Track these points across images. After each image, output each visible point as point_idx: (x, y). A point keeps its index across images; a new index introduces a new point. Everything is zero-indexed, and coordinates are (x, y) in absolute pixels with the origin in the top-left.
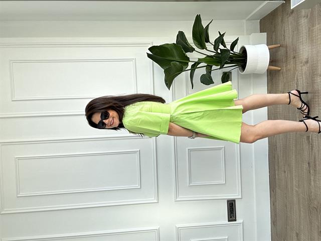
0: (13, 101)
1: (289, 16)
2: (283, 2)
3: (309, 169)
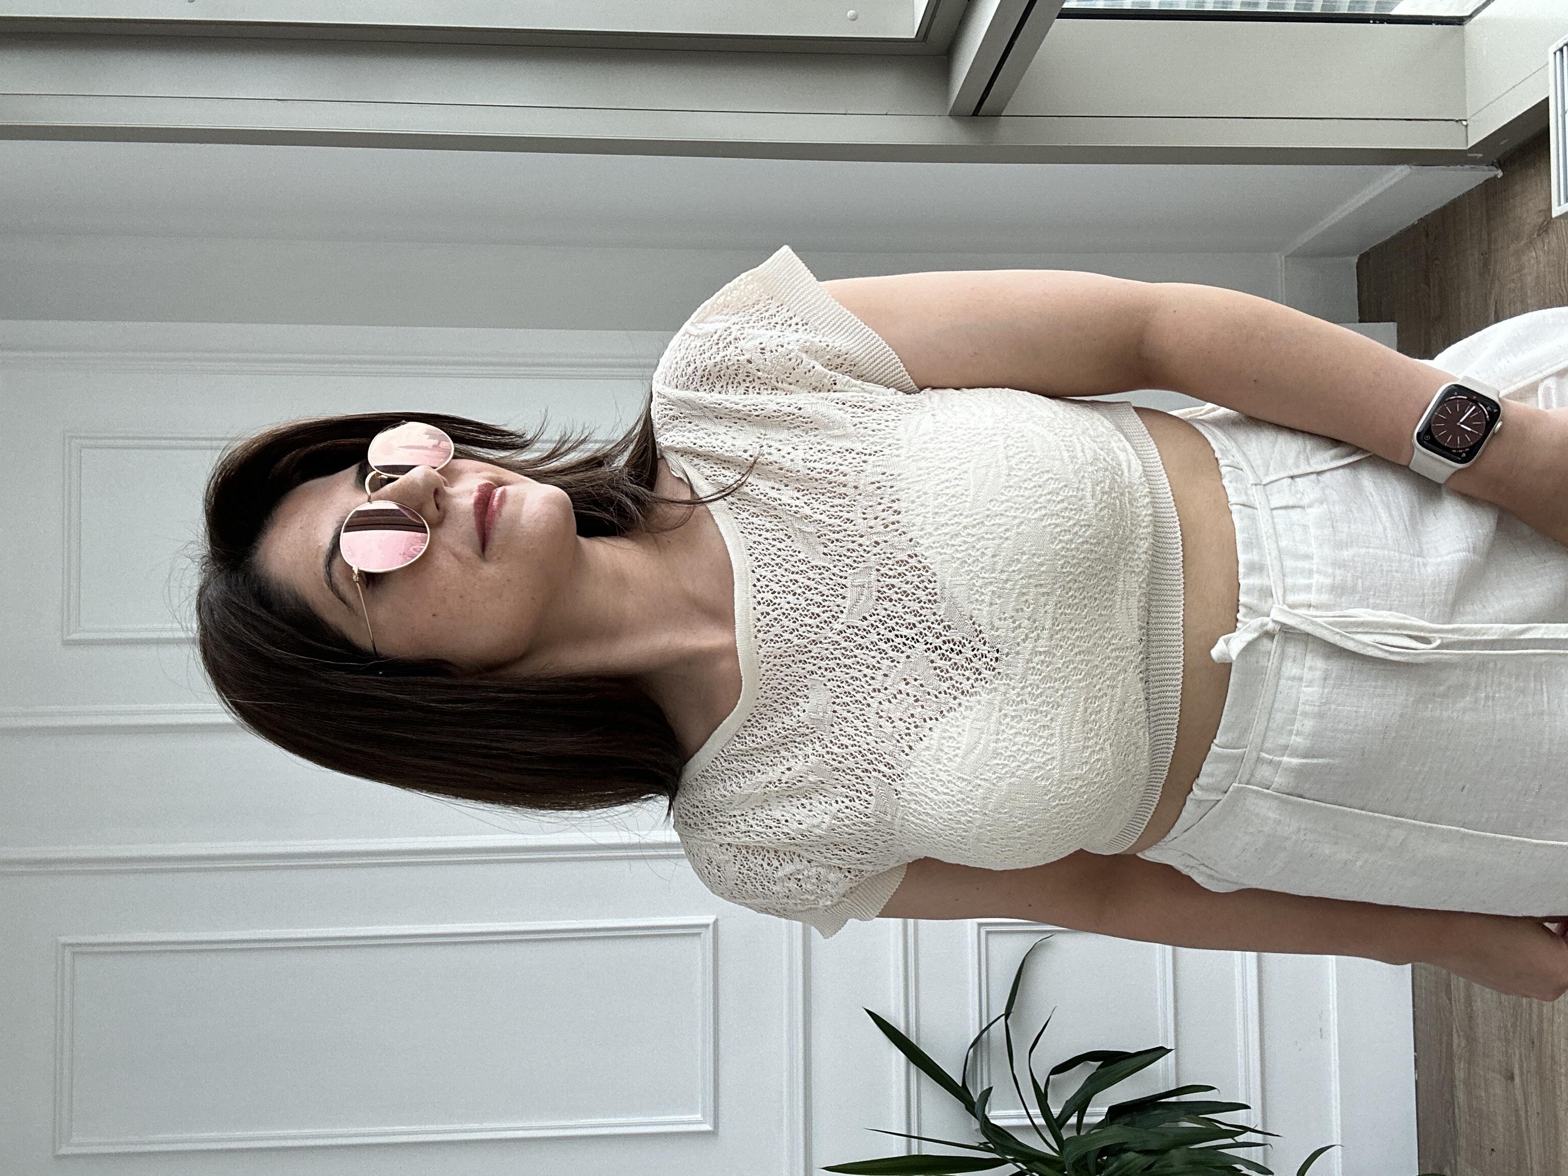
0: (68, 643)
1: (1526, 244)
2: (1491, 174)
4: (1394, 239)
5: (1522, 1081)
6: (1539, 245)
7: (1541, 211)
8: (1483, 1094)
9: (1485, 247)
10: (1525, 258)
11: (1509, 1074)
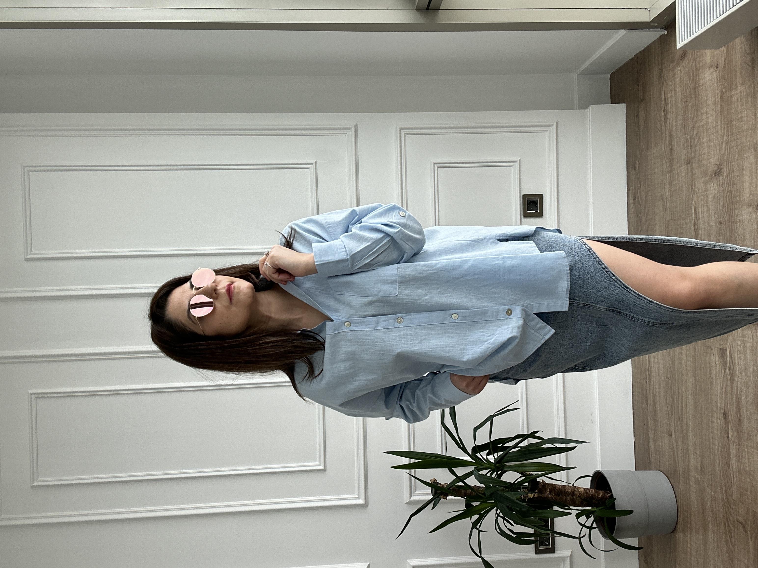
0: (27, 260)
1: (676, 64)
2: (662, 33)
3: (725, 427)
5: (675, 436)
6: (681, 65)
8: (660, 444)
9: (660, 67)
10: (676, 71)
11: (670, 434)
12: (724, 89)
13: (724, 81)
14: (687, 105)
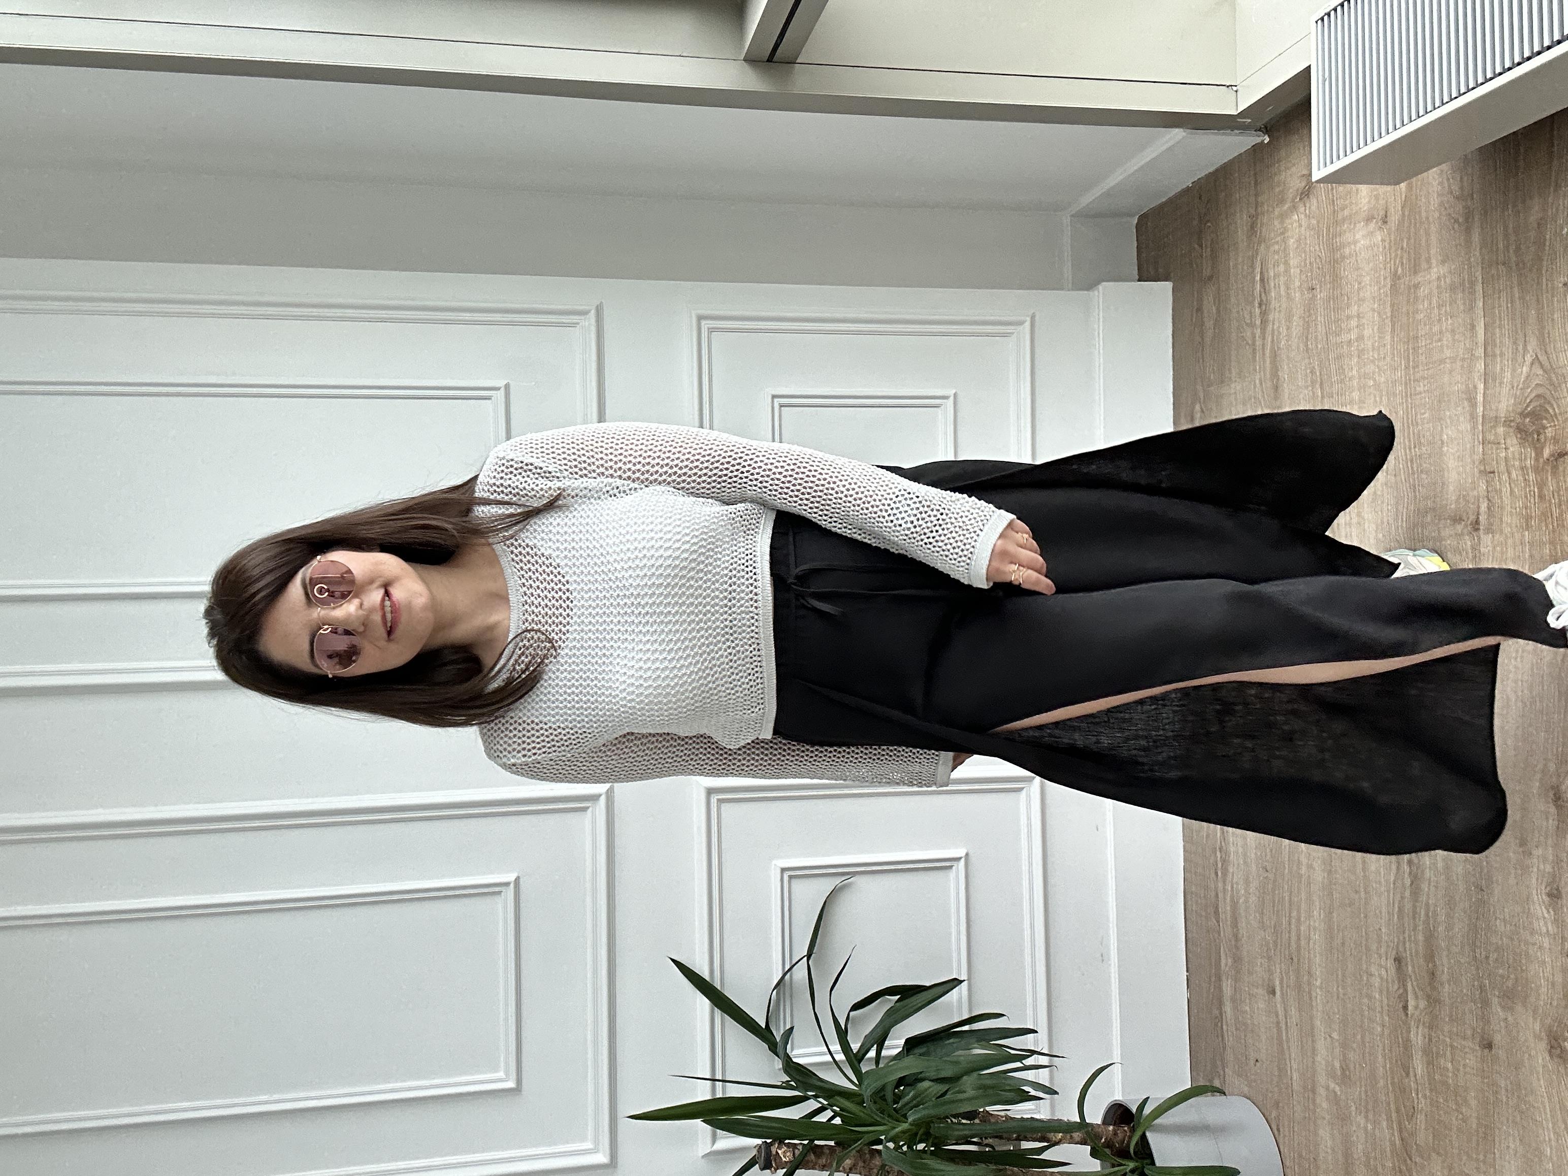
1: (1289, 208)
2: (1259, 140)
3: (1399, 988)
4: (1170, 201)
5: (1282, 994)
6: (1302, 209)
7: (1304, 175)
8: (1247, 1008)
9: (1252, 211)
10: (1288, 221)
11: (1271, 989)
12: (1400, 269)
13: (1399, 252)
14: (1313, 295)
